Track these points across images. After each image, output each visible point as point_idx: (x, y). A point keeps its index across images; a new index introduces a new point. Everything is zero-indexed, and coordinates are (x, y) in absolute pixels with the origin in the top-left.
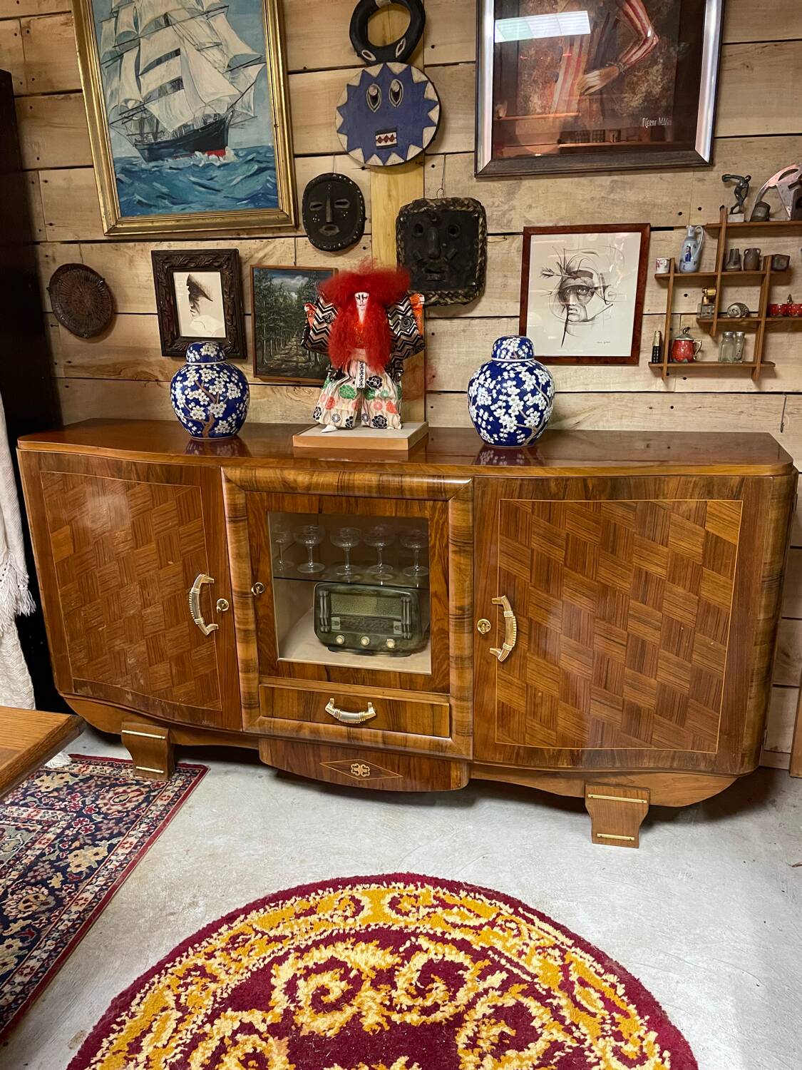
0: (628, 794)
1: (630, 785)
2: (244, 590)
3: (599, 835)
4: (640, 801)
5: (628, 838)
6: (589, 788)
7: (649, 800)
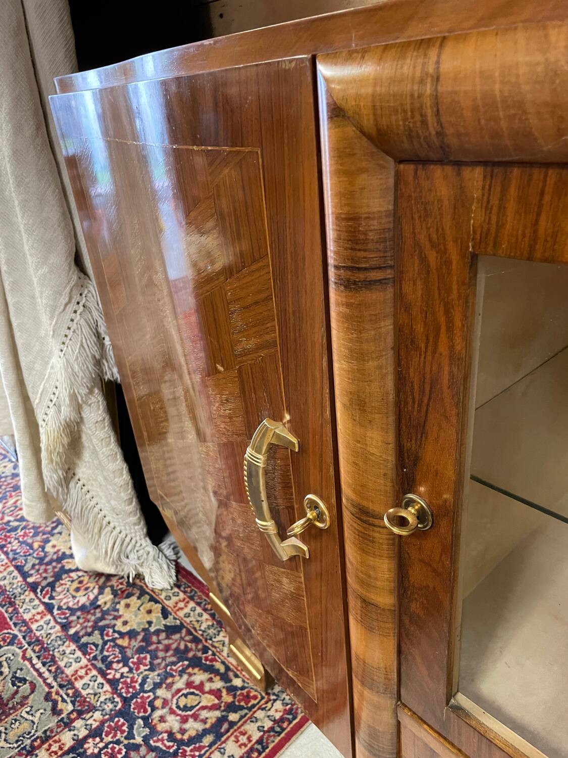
2: (365, 503)
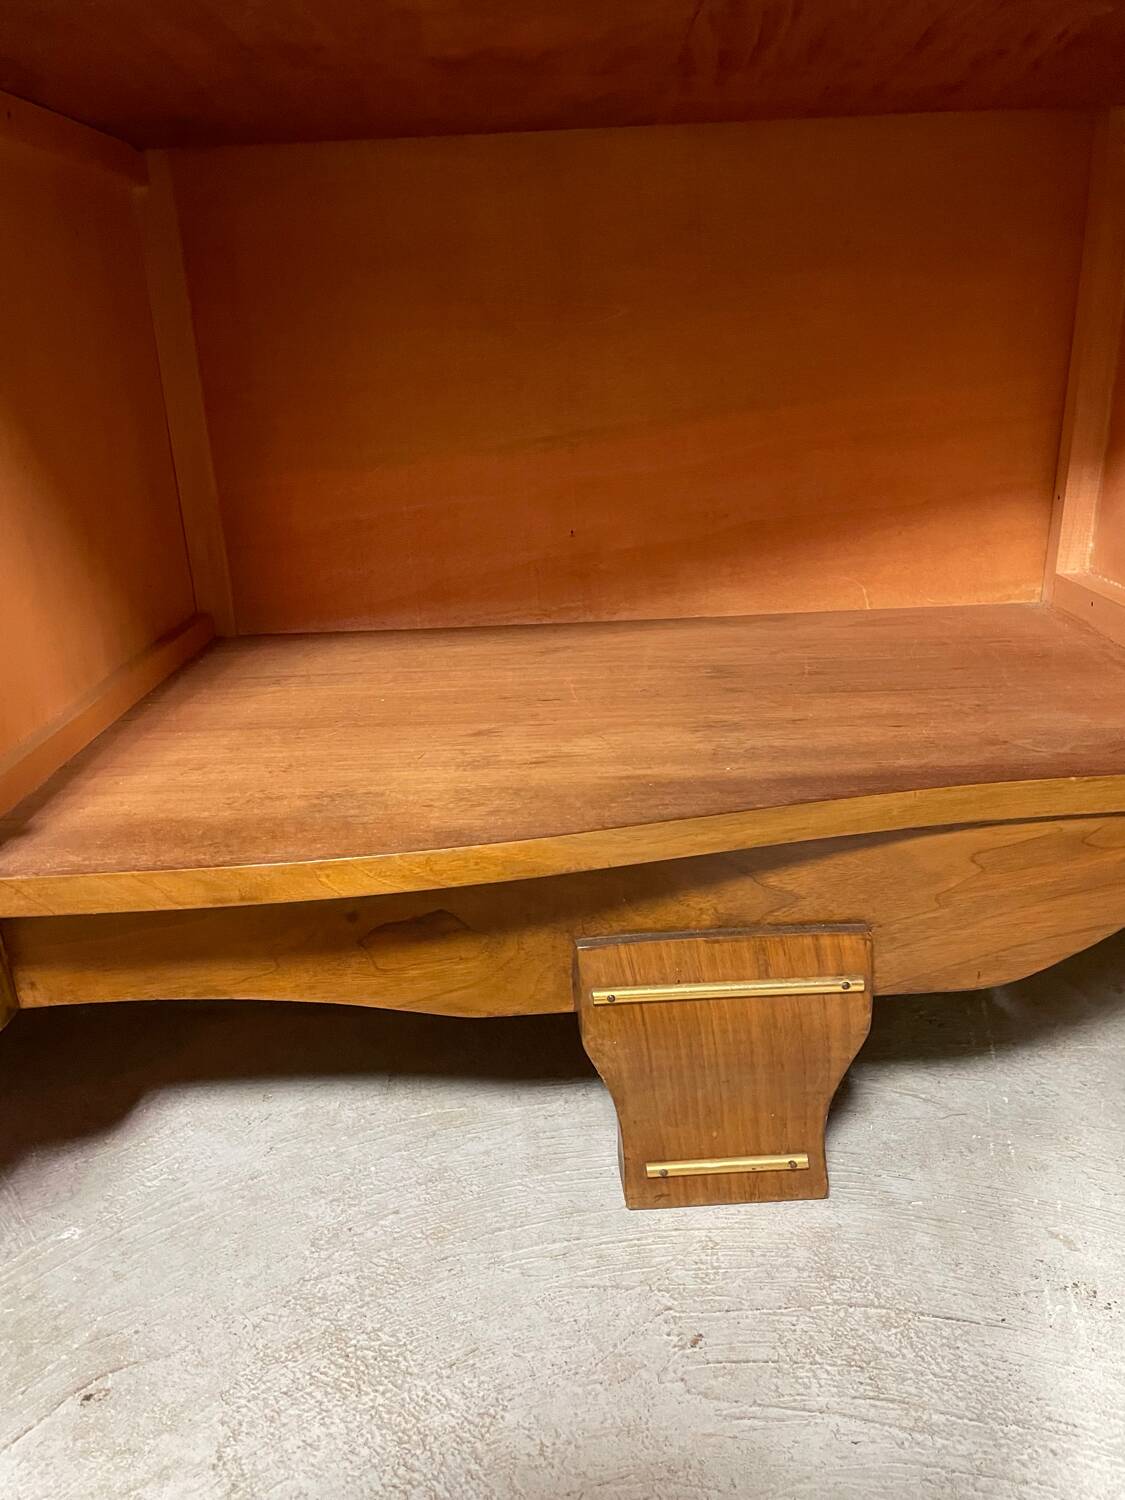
0: (778, 959)
1: (781, 916)
3: (654, 1169)
4: (830, 985)
5: (782, 1161)
6: (594, 961)
7: (870, 979)
